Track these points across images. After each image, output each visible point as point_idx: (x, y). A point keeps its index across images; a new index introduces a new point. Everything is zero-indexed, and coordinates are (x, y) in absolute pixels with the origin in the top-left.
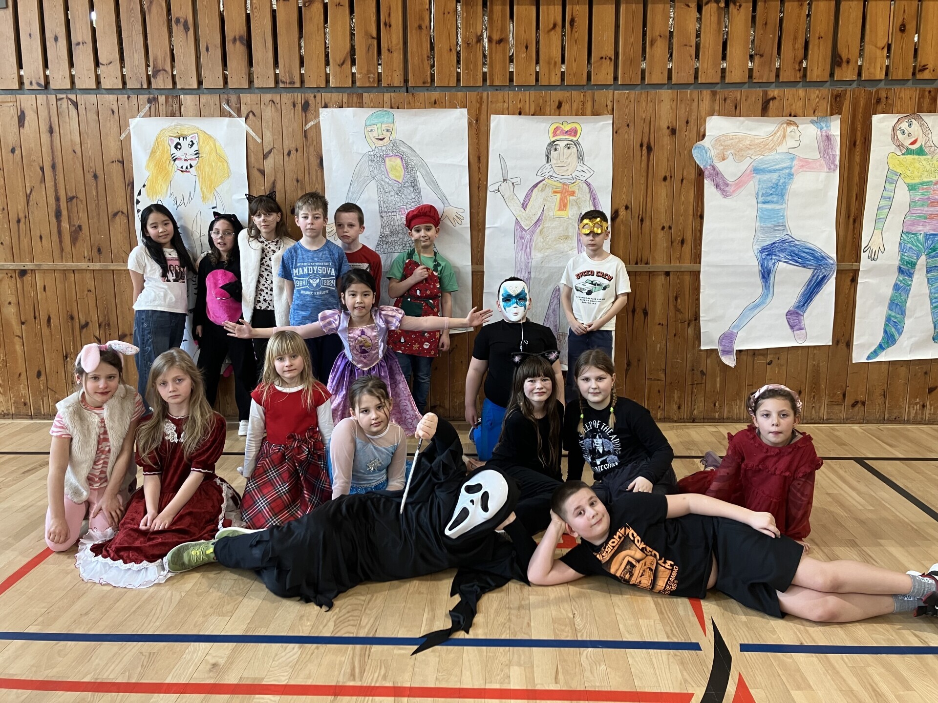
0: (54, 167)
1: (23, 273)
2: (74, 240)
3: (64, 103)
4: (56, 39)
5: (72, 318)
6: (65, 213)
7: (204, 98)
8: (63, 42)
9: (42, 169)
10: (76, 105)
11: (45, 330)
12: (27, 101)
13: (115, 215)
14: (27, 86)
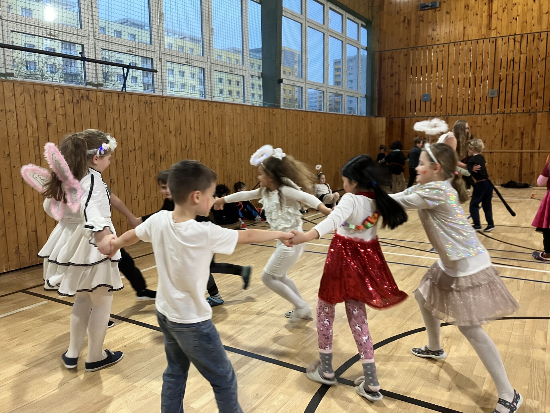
0: (503, 129)
1: (491, 153)
2: (505, 145)
3: (508, 116)
4: (508, 103)
5: (501, 162)
6: (504, 139)
7: (544, 113)
8: (510, 103)
9: (500, 130)
10: (510, 116)
11: (494, 165)
12: (498, 116)
13: (516, 140)
14: (499, 112)
